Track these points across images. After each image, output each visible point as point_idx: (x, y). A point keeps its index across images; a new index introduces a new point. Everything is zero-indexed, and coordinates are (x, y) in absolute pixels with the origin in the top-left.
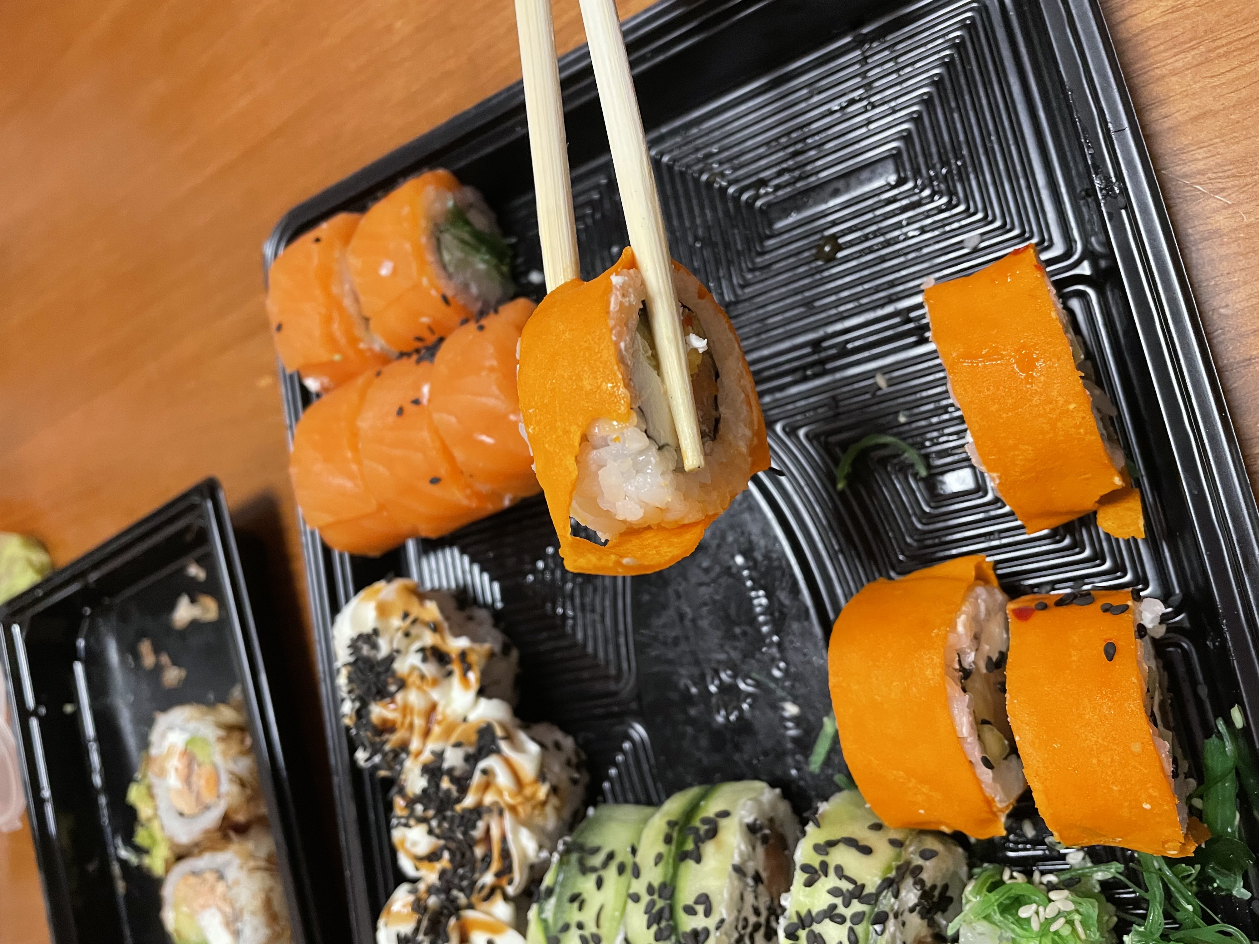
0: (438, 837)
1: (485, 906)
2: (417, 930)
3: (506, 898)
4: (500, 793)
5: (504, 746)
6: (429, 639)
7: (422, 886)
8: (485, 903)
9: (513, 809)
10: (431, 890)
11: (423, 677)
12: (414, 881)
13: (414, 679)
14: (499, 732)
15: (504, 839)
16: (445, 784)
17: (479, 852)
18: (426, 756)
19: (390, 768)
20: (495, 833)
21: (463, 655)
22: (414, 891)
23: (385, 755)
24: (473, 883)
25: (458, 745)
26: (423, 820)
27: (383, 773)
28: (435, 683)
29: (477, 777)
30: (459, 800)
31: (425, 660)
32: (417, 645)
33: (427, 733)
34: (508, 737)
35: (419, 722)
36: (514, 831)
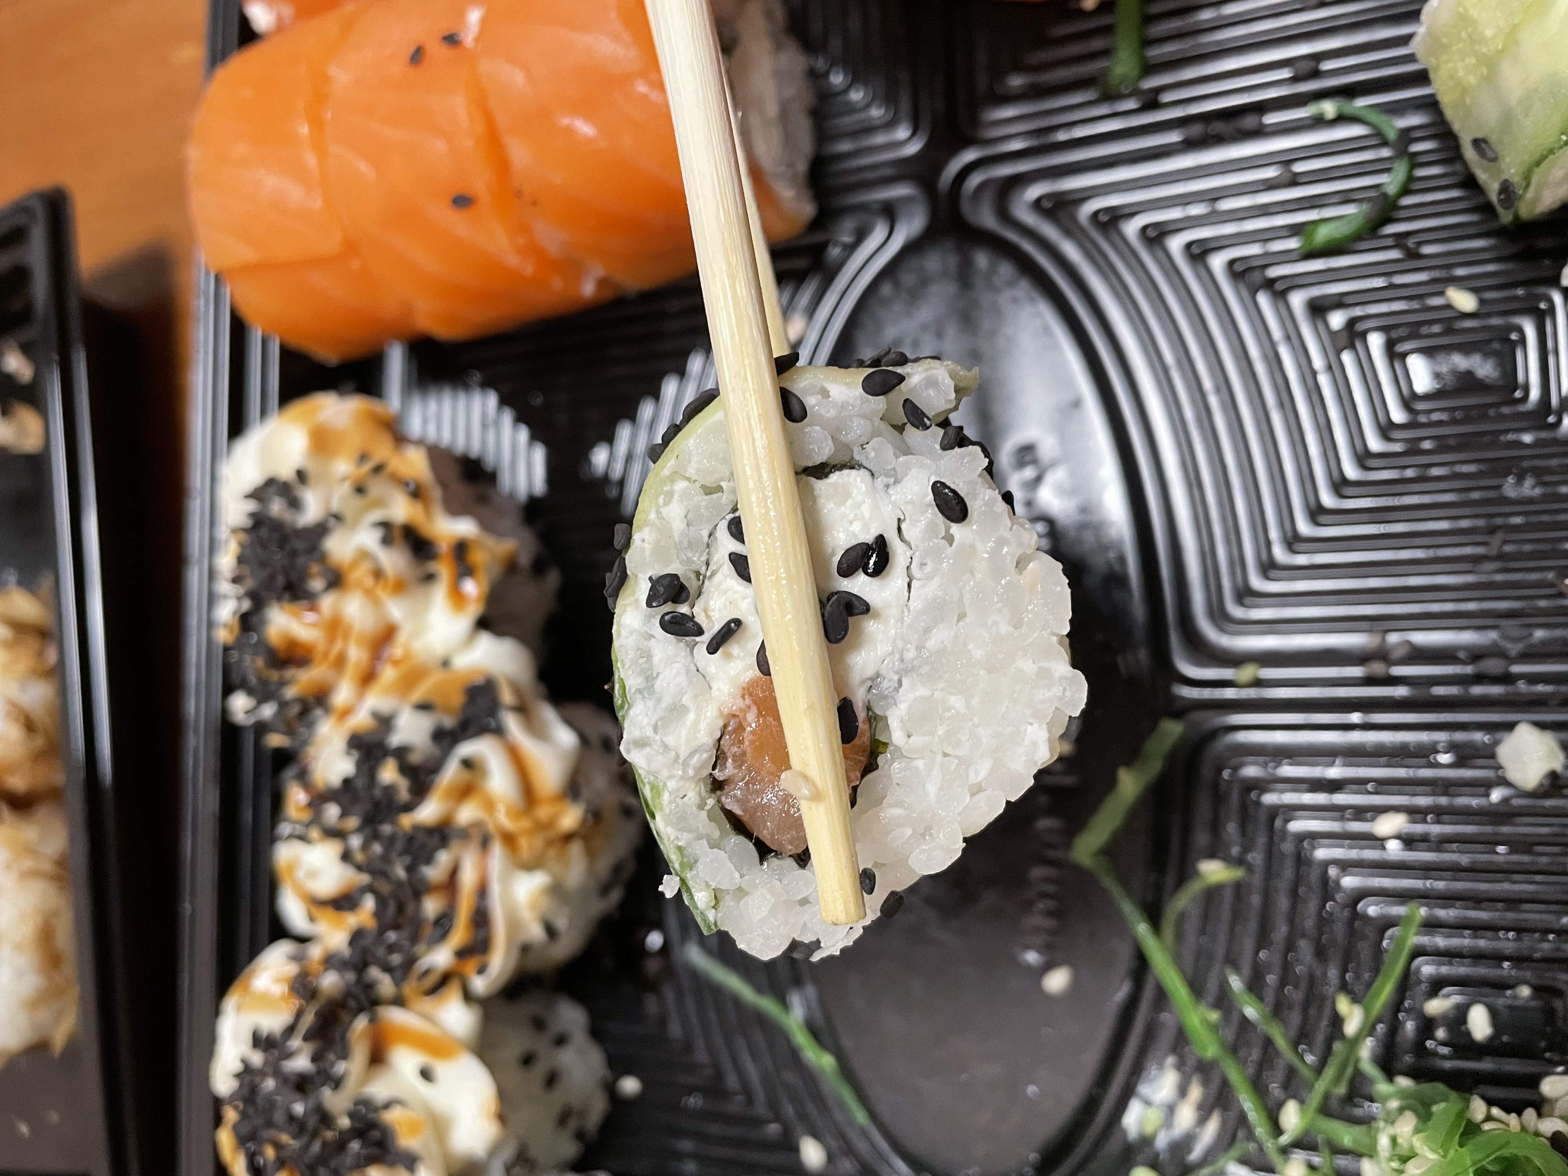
0: (359, 868)
1: (426, 1004)
2: (290, 1030)
3: (468, 997)
4: (490, 805)
5: (512, 723)
6: (401, 509)
7: (315, 952)
8: (427, 998)
9: (509, 839)
10: (330, 961)
11: (378, 574)
12: (303, 940)
13: (360, 575)
14: (507, 697)
15: (482, 891)
16: (389, 773)
17: (431, 906)
18: (361, 719)
19: (290, 731)
20: (468, 877)
21: (461, 549)
22: (297, 958)
23: (283, 705)
24: (410, 962)
25: (424, 707)
26: (334, 833)
27: (276, 740)
28: (399, 587)
29: (451, 772)
30: (409, 807)
31: (387, 541)
32: (377, 515)
33: (368, 678)
34: (522, 709)
35: (356, 654)
36: (506, 879)
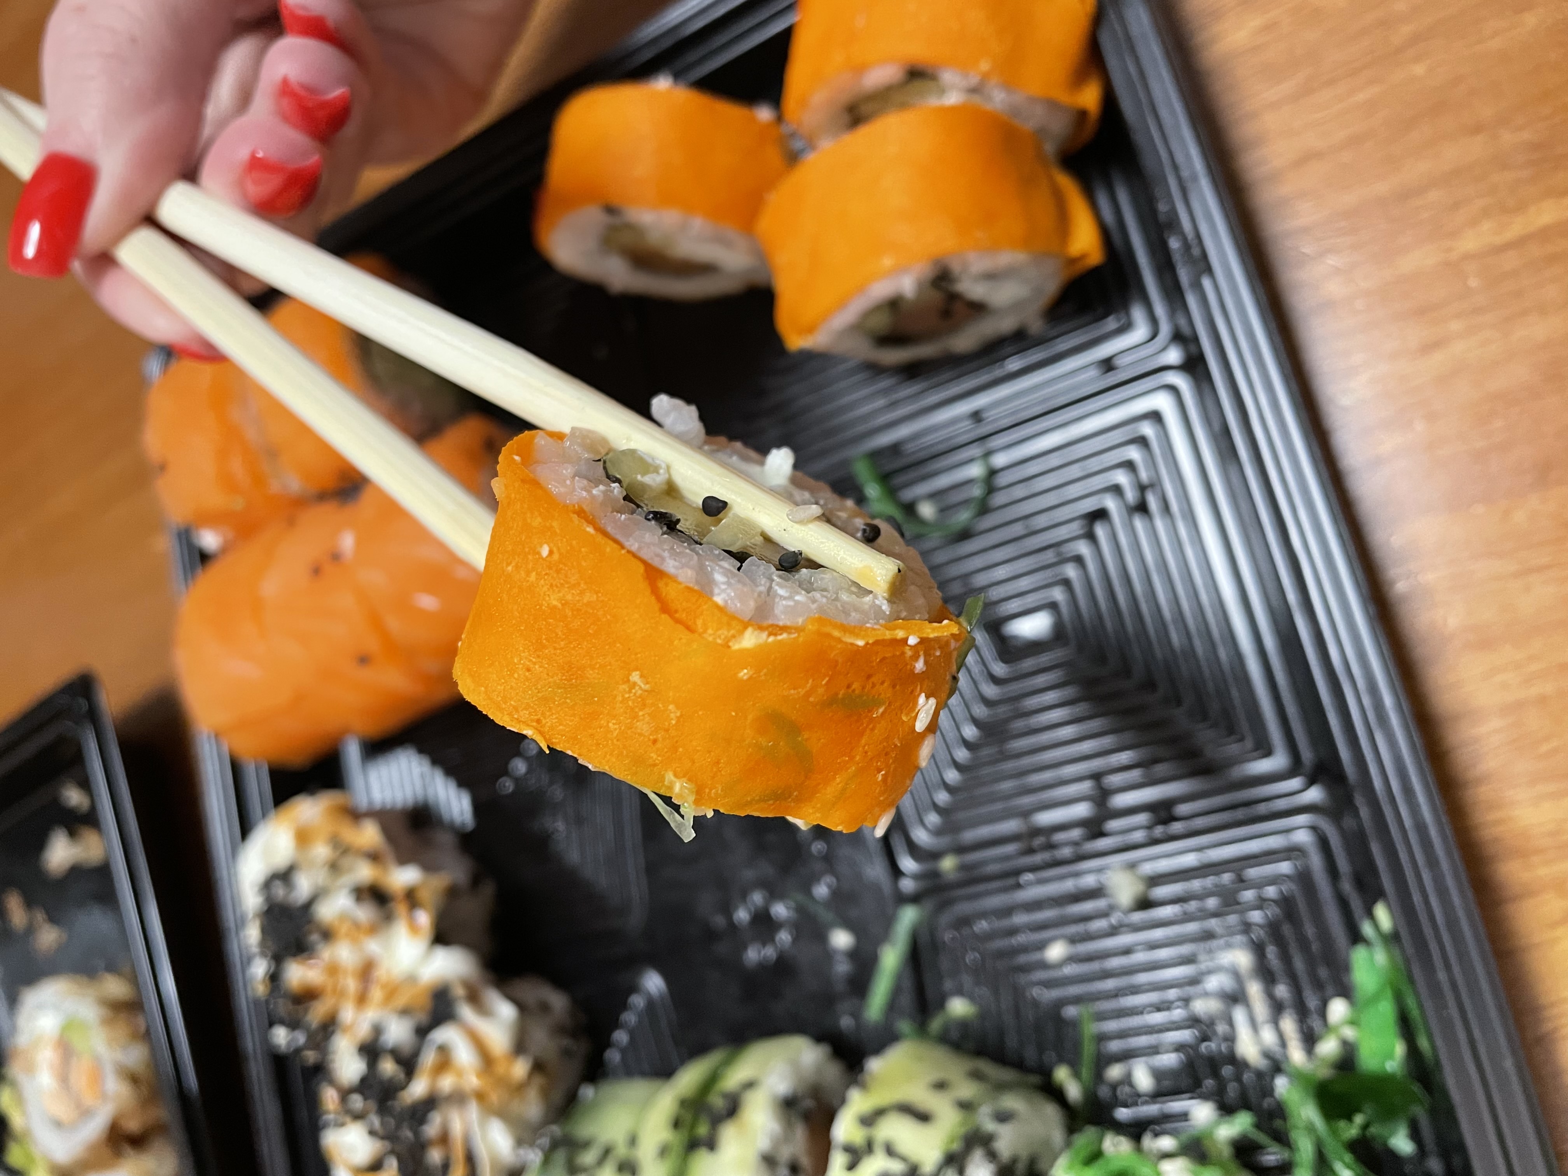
0: (383, 1138)
4: (460, 1074)
5: (466, 1012)
6: (364, 873)
9: (480, 1096)
11: (355, 925)
13: (344, 929)
14: (459, 991)
15: (468, 1136)
17: (435, 1156)
18: (363, 1031)
19: (317, 1049)
20: (457, 1127)
21: (411, 892)
23: (309, 1031)
25: (405, 1012)
26: (358, 1117)
27: (311, 1056)
28: (373, 930)
29: (429, 1056)
30: (405, 1087)
31: (358, 900)
32: (349, 882)
33: (362, 1000)
34: (474, 998)
35: (351, 984)
36: (483, 1125)
